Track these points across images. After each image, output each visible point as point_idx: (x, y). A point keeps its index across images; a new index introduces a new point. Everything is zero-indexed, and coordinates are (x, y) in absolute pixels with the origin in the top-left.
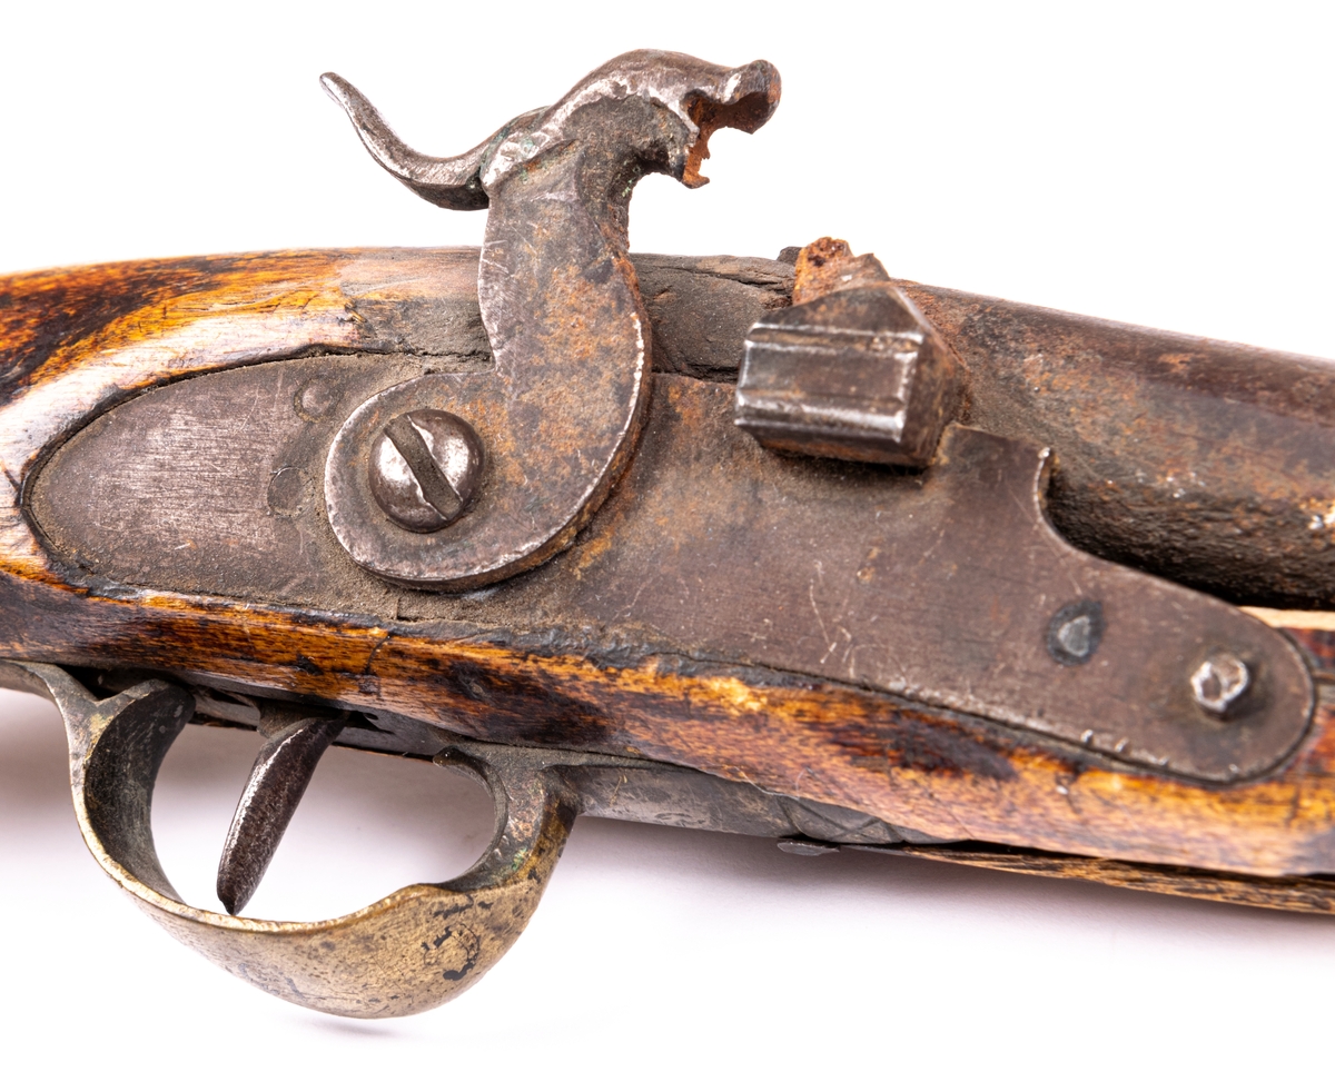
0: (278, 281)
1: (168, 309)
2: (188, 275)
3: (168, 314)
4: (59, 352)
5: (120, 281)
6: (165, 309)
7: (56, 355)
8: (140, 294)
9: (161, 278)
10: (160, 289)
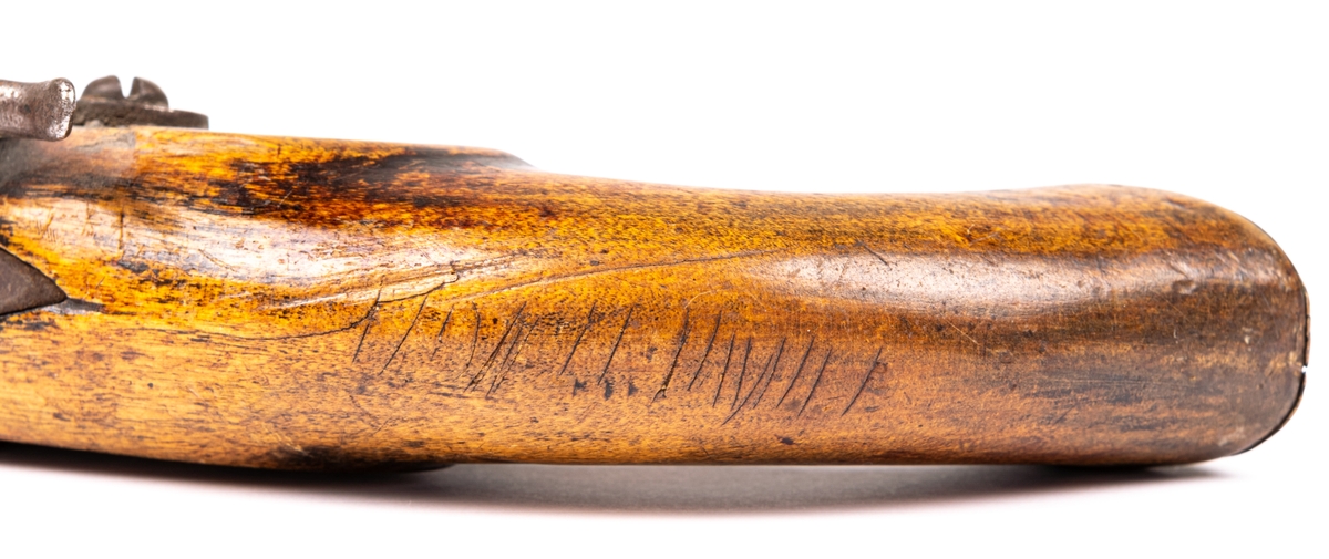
0: (182, 156)
1: (276, 152)
2: (257, 187)
3: (277, 147)
4: (376, 157)
5: (316, 199)
6: (279, 153)
7: (380, 156)
8: (300, 179)
9: (281, 191)
10: (282, 178)
